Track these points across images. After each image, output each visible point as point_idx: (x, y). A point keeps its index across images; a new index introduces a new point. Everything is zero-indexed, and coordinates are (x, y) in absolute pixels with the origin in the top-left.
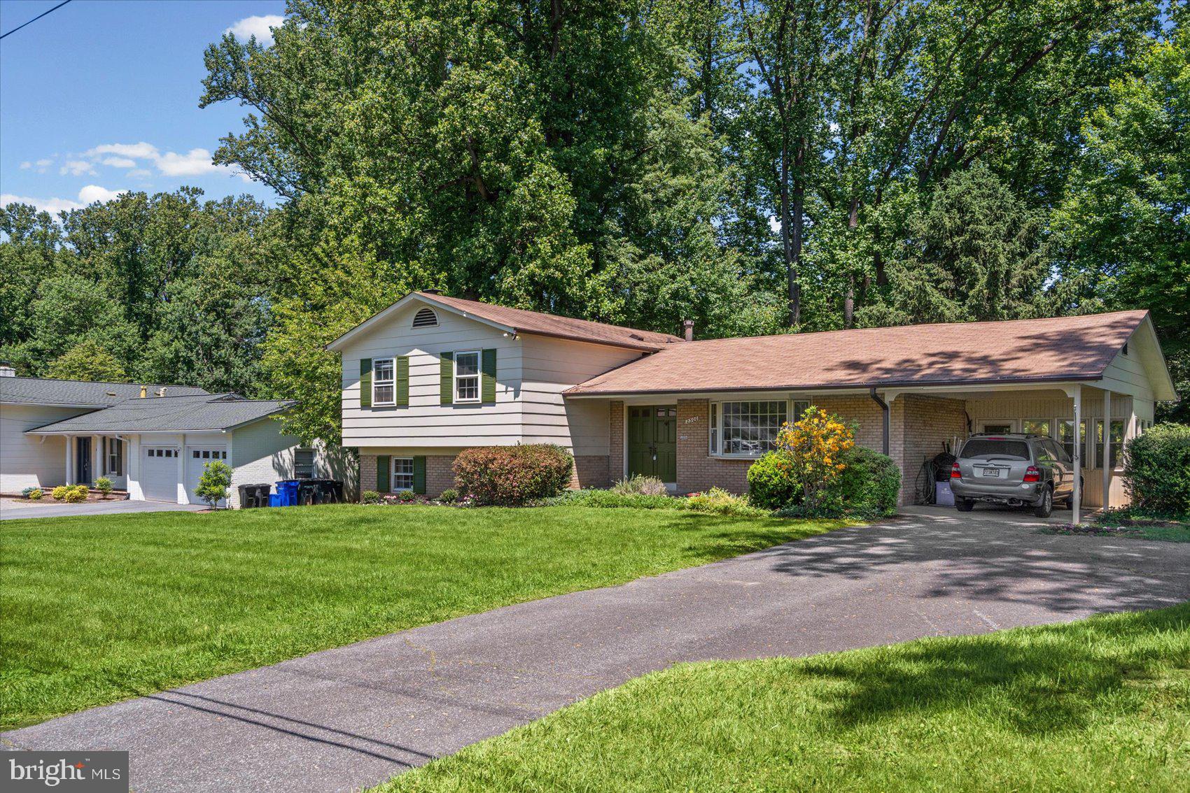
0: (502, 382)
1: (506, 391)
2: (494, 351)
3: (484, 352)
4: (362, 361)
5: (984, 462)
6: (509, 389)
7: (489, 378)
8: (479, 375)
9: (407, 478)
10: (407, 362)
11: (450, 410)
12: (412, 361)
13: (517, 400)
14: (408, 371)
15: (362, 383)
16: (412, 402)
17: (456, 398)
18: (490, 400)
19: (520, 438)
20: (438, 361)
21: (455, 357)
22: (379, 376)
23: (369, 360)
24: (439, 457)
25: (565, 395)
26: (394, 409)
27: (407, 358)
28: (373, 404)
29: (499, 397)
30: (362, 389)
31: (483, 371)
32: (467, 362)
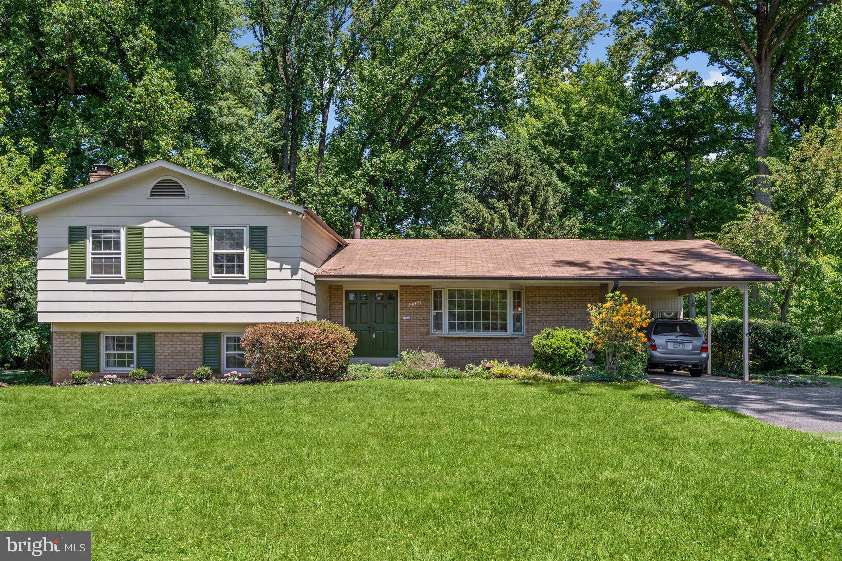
0: (274, 259)
1: (281, 269)
2: (264, 229)
3: (252, 229)
4: (71, 229)
5: (674, 338)
6: (285, 266)
7: (259, 256)
8: (246, 252)
9: (120, 356)
10: (142, 233)
11: (204, 285)
12: (147, 233)
13: (294, 277)
14: (143, 242)
15: (71, 253)
16: (147, 275)
17: (212, 273)
18: (259, 276)
19: (299, 315)
20: (189, 234)
21: (212, 230)
22: (96, 245)
23: (83, 229)
24: (173, 334)
25: (316, 276)
26: (122, 281)
27: (142, 228)
28: (89, 274)
29: (270, 274)
30: (71, 259)
31: (251, 246)
32: (228, 237)
